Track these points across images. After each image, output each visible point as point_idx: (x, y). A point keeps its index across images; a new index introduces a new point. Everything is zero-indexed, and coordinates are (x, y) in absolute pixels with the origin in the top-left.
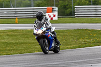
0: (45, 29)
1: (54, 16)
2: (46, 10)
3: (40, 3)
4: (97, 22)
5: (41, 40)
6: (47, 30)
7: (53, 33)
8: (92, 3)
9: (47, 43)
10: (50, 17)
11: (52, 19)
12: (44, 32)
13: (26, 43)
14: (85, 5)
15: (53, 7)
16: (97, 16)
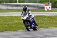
0: (28, 16)
1: (49, 8)
2: (45, 4)
5: (26, 23)
6: (29, 17)
7: (33, 18)
9: (29, 25)
10: (47, 8)
12: (27, 18)
15: (49, 3)
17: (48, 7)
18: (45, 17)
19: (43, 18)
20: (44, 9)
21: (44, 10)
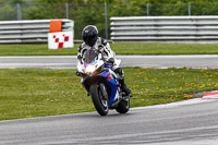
0: (102, 63)
1: (66, 39)
2: (48, 26)
3: (35, 12)
4: (158, 52)
6: (105, 65)
8: (148, 12)
9: (105, 93)
10: (57, 40)
11: (61, 45)
12: (99, 70)
13: (6, 98)
14: (134, 15)
15: (64, 20)
16: (158, 38)
17: (60, 35)
18: (50, 73)
19: (42, 78)
20: (47, 43)
21: (45, 46)
